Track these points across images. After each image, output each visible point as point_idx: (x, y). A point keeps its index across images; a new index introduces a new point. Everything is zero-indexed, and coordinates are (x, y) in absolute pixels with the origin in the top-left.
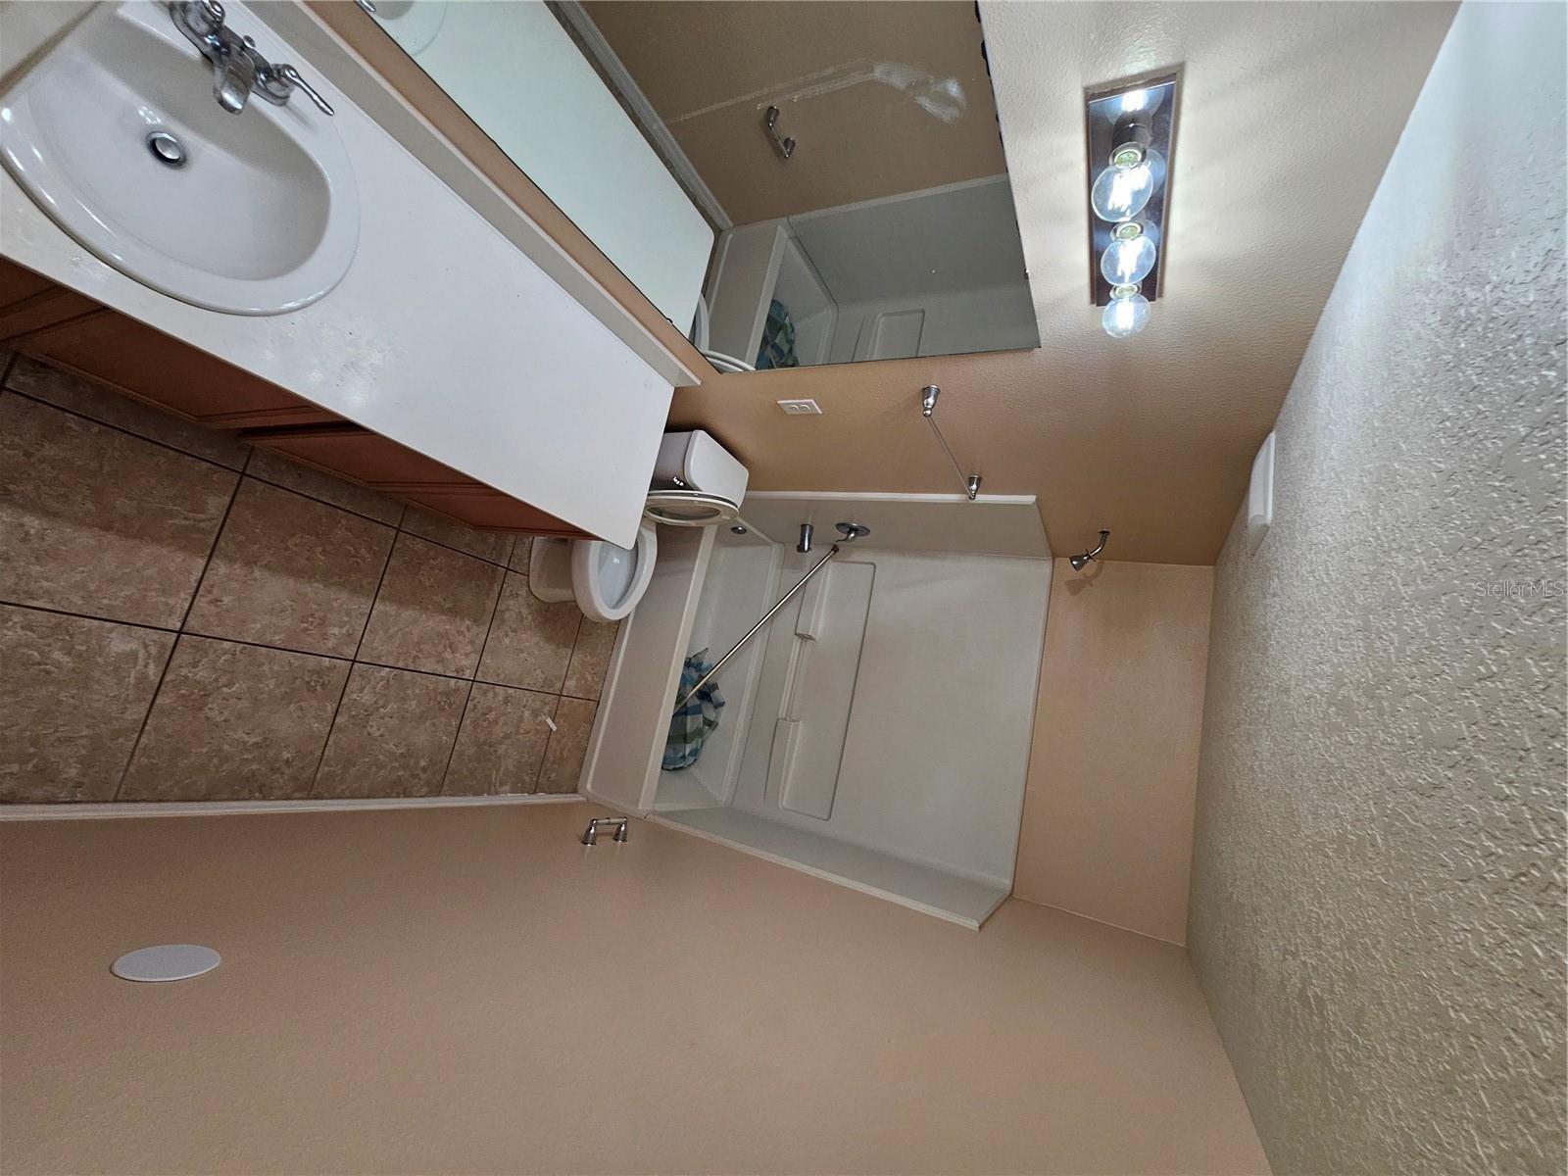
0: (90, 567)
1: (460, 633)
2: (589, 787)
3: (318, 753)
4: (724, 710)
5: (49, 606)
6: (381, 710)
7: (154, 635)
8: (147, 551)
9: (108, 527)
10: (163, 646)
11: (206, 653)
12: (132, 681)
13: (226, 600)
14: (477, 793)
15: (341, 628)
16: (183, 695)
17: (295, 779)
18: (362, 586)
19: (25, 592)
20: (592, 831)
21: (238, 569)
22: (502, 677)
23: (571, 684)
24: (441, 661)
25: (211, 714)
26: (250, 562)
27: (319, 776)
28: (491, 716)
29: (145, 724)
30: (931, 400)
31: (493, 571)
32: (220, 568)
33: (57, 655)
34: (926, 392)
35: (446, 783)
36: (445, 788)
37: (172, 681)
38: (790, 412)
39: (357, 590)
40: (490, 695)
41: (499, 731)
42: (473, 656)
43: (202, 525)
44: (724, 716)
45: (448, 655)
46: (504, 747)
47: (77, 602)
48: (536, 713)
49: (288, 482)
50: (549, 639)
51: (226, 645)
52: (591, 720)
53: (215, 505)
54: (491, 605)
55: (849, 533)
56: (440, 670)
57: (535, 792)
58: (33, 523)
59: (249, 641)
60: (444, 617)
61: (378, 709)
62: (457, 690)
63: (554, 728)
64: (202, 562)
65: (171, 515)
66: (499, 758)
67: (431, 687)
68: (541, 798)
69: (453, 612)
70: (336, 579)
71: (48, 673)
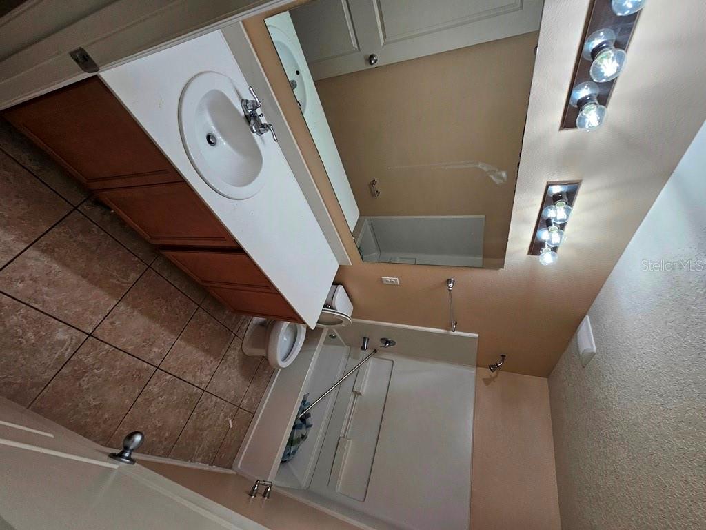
0: (68, 293)
1: (207, 363)
2: (239, 465)
3: (121, 418)
4: (311, 430)
5: (41, 309)
6: (160, 398)
7: (78, 334)
8: (96, 291)
9: (85, 277)
10: (79, 341)
11: (96, 348)
12: (56, 356)
13: (117, 323)
14: (186, 460)
15: (159, 349)
16: (75, 370)
17: (104, 431)
18: (175, 330)
19: (34, 299)
20: (256, 488)
21: (129, 309)
22: (217, 391)
23: (245, 401)
24: (194, 376)
25: (83, 384)
26: (134, 307)
27: (116, 432)
28: (206, 413)
29: (50, 382)
30: (451, 284)
31: (230, 334)
32: (122, 307)
33: (30, 335)
34: (449, 281)
35: (174, 449)
36: (172, 453)
37: (74, 360)
38: (385, 282)
39: (172, 331)
40: (209, 400)
41: (208, 422)
42: (209, 377)
43: (124, 285)
44: (311, 433)
45: (198, 374)
46: (206, 432)
47: (53, 310)
48: (225, 416)
49: (165, 275)
50: (242, 375)
51: (107, 346)
52: (248, 425)
53: (133, 276)
54: (224, 351)
55: (386, 344)
56: (192, 382)
57: (212, 465)
58: (56, 267)
59: (117, 346)
60: (203, 353)
61: (158, 397)
62: (196, 394)
63: (231, 426)
64: (115, 302)
65: (112, 276)
66: (202, 438)
67: (186, 390)
68: (215, 469)
69: (207, 351)
70: (166, 324)
71: (21, 343)
